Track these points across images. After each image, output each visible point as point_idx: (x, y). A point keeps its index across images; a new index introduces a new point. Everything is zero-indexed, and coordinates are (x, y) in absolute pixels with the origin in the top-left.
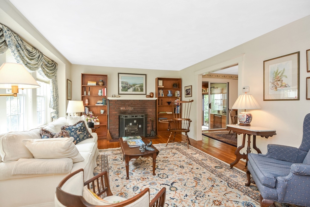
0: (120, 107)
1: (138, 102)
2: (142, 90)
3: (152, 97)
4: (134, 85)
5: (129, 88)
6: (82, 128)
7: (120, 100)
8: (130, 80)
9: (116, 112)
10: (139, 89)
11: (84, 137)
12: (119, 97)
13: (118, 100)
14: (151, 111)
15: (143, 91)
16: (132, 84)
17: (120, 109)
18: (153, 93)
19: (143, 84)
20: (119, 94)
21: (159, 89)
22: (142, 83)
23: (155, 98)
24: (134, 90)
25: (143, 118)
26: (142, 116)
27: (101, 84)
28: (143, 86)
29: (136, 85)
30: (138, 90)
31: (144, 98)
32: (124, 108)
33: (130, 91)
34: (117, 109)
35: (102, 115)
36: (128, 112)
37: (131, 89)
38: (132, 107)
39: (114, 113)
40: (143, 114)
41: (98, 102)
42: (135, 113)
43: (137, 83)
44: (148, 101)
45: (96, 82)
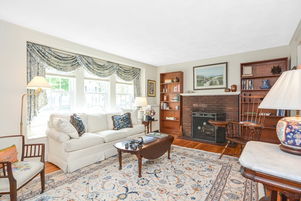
0: (193, 103)
1: (213, 98)
2: (221, 83)
3: (235, 90)
4: (211, 78)
5: (205, 82)
7: (193, 96)
8: (206, 73)
9: (189, 109)
10: (218, 82)
12: (194, 92)
13: (190, 96)
14: (230, 110)
15: (223, 84)
16: (208, 78)
17: (193, 105)
18: (235, 85)
19: (223, 75)
20: (194, 90)
21: (243, 79)
22: (221, 74)
23: (238, 92)
24: (211, 84)
25: (215, 118)
26: (214, 115)
27: (175, 80)
28: (222, 78)
29: (213, 77)
30: (216, 84)
31: (222, 92)
32: (197, 105)
33: (207, 85)
34: (190, 105)
35: (177, 110)
36: (201, 109)
37: (208, 83)
38: (206, 103)
39: (186, 109)
40: (215, 113)
41: (173, 98)
42: (209, 111)
43: (215, 75)
44: (227, 96)
45: (171, 80)
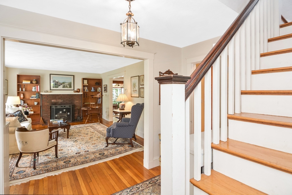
0: (52, 100)
1: (67, 96)
2: (70, 87)
3: (79, 92)
4: (64, 83)
5: (59, 86)
6: (20, 114)
7: (52, 95)
8: (60, 80)
9: (48, 104)
10: (68, 86)
11: (21, 120)
12: (51, 92)
13: (49, 95)
14: (77, 102)
15: (71, 88)
16: (62, 83)
17: (51, 101)
18: (79, 89)
19: (71, 82)
20: (50, 90)
21: (84, 86)
22: (70, 82)
23: (81, 93)
24: (64, 87)
25: (71, 108)
26: (70, 106)
27: (34, 82)
28: (71, 84)
29: (65, 83)
30: (67, 87)
31: (72, 93)
32: (55, 101)
33: (61, 87)
34: (49, 101)
35: (35, 106)
36: (58, 103)
37: (62, 86)
38: (62, 99)
39: (46, 104)
40: (71, 105)
41: (32, 96)
42: (64, 104)
43: (66, 81)
44: (75, 95)
45: (30, 81)
